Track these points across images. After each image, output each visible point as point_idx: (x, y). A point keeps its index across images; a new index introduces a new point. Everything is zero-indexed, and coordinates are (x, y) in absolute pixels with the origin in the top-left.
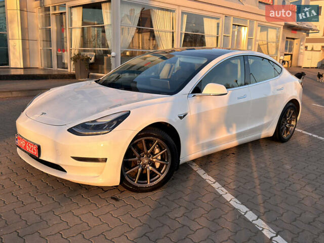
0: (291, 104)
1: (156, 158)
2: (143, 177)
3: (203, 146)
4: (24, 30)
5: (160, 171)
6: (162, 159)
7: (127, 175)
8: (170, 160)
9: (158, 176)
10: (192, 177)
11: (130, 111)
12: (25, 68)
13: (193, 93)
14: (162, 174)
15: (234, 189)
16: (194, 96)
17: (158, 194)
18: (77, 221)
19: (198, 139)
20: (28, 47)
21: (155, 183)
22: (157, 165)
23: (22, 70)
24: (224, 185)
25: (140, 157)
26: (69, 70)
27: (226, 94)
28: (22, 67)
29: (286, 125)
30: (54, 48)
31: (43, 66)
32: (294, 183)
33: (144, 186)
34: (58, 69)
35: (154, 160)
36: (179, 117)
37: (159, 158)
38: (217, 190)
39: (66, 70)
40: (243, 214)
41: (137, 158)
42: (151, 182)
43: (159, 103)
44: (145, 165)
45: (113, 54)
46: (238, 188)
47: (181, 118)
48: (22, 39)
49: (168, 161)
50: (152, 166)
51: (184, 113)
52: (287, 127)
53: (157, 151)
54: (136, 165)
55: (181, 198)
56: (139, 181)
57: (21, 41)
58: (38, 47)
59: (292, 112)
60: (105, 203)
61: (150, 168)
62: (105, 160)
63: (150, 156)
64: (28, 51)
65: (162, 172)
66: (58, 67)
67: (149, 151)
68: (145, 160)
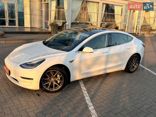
0: (135, 55)
1: (58, 79)
2: (51, 87)
3: (83, 74)
4: (31, 10)
5: (59, 85)
6: (61, 80)
7: (44, 85)
8: (63, 80)
9: (58, 87)
10: (77, 87)
11: (45, 59)
12: (31, 28)
13: (78, 51)
14: (60, 86)
15: (92, 95)
16: (79, 52)
17: (58, 94)
18: (19, 103)
19: (80, 71)
20: (32, 18)
21: (57, 89)
22: (58, 82)
23: (30, 28)
24: (89, 93)
25: (51, 78)
26: (49, 29)
27: (93, 52)
28: (30, 27)
29: (133, 65)
30: (44, 19)
31: (39, 27)
32: (122, 94)
33: (52, 90)
34: (45, 29)
35: (57, 80)
36: (69, 62)
37: (59, 79)
38: (84, 94)
39: (48, 29)
40: (89, 106)
41: (49, 79)
42: (55, 89)
43: (60, 55)
44: (53, 82)
45: (67, 24)
46: (94, 94)
47: (71, 62)
48: (30, 15)
49: (63, 81)
50: (56, 82)
51: (72, 60)
52: (133, 66)
53: (58, 76)
54: (49, 81)
55: (66, 97)
56: (50, 88)
57: (29, 15)
58: (37, 18)
59: (136, 59)
60: (33, 96)
61: (55, 83)
62: (32, 79)
63: (55, 78)
64: (32, 20)
65: (60, 85)
66: (45, 28)
67: (54, 76)
68: (53, 79)
